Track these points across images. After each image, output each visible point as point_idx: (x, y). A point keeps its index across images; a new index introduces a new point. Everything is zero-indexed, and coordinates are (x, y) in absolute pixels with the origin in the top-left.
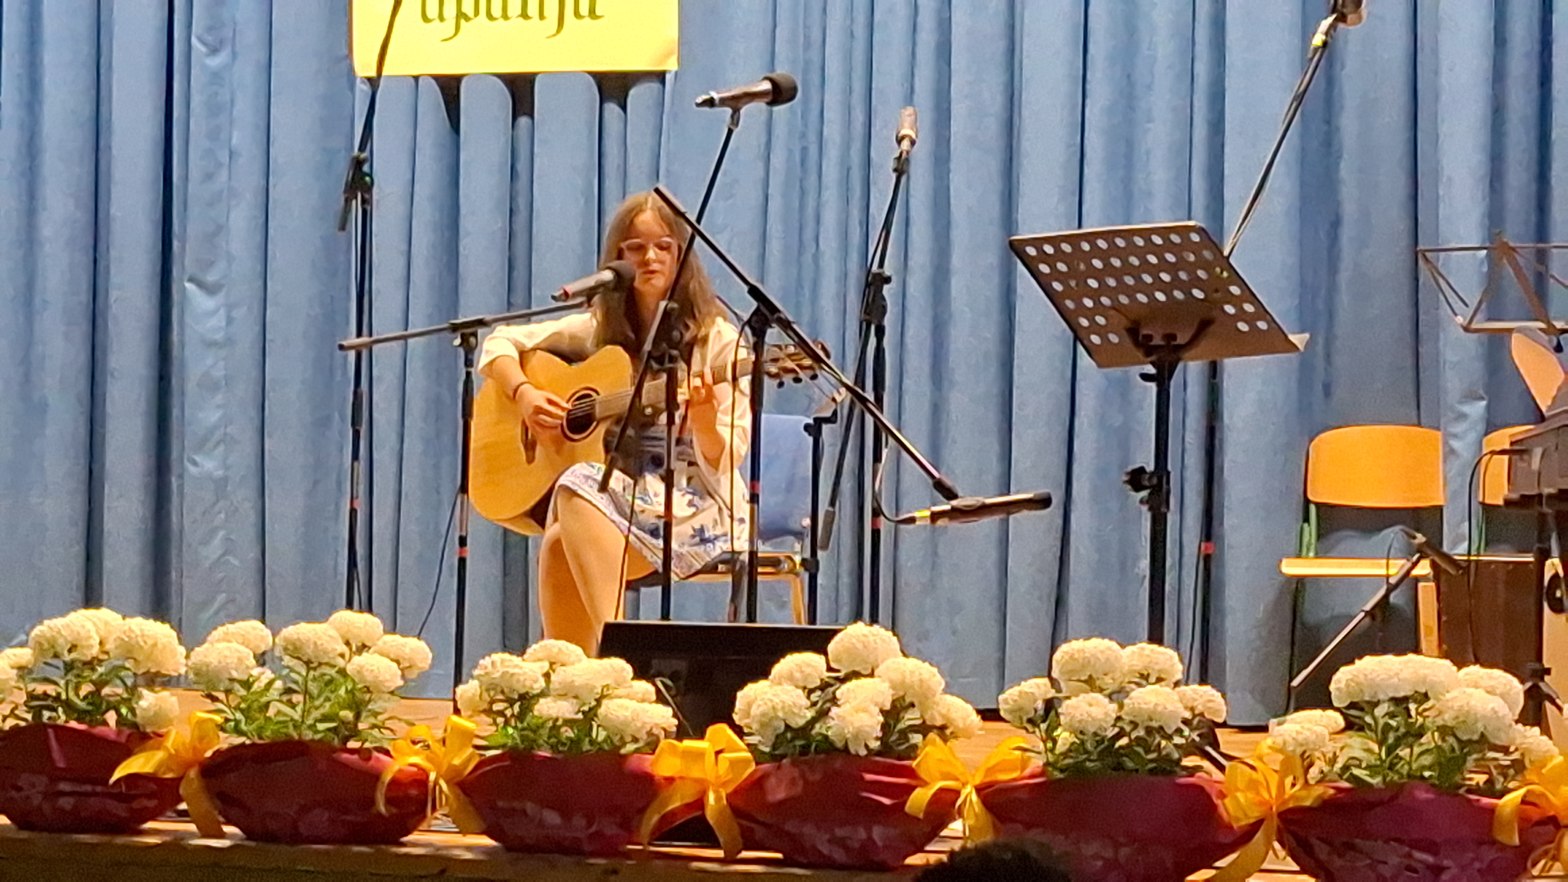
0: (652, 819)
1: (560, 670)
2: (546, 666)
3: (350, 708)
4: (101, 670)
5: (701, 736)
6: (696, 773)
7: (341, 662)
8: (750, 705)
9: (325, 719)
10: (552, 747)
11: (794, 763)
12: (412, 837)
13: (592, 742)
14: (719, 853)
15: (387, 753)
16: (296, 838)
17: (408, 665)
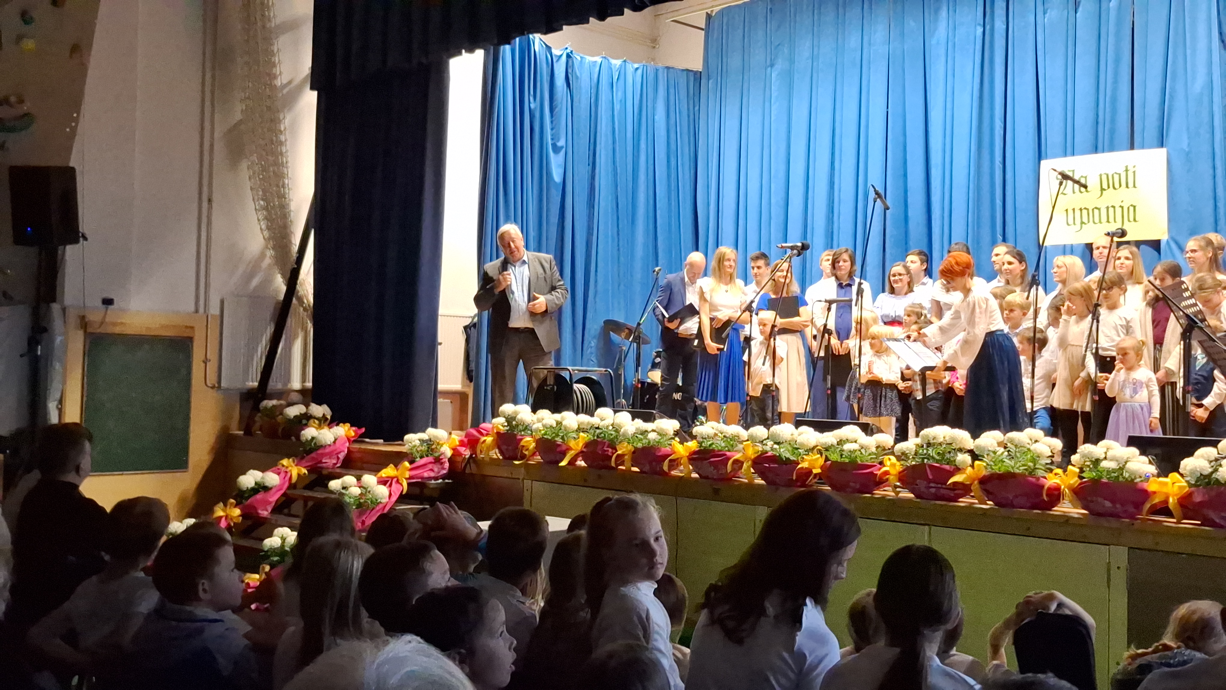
0: (1147, 506)
1: (1110, 451)
2: (1105, 450)
3: (1032, 462)
4: (944, 446)
5: (1167, 476)
6: (1165, 490)
7: (1028, 446)
8: (1186, 466)
9: (1023, 465)
10: (1108, 478)
11: (1204, 488)
12: (1055, 509)
13: (1124, 478)
14: (1174, 520)
15: (1045, 478)
16: (1013, 507)
17: (1052, 448)
